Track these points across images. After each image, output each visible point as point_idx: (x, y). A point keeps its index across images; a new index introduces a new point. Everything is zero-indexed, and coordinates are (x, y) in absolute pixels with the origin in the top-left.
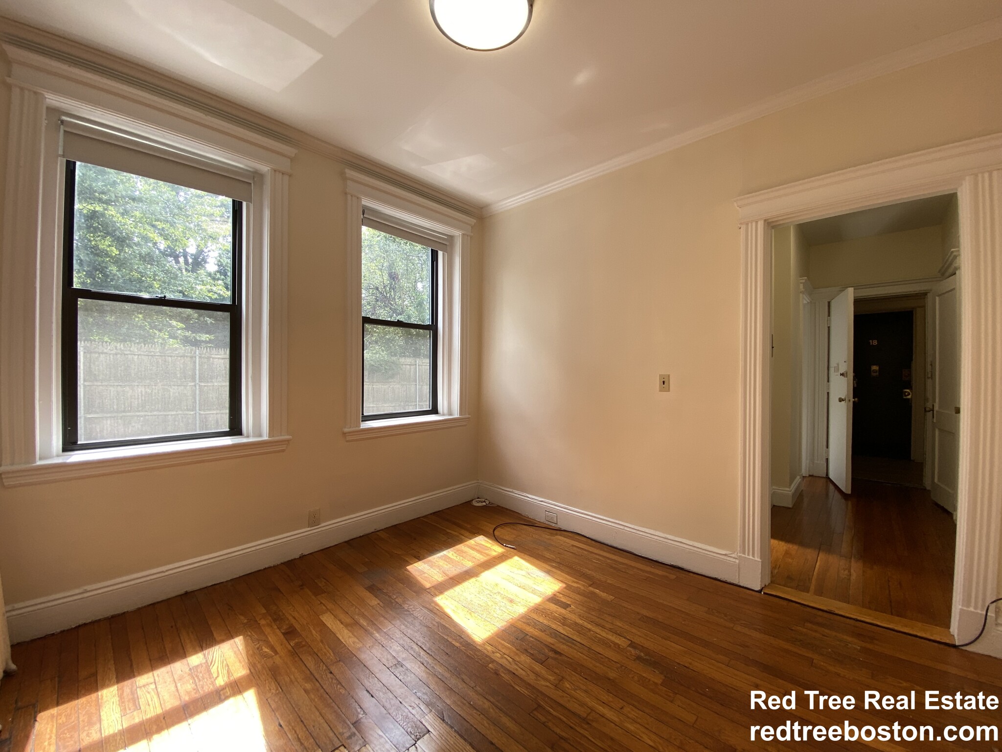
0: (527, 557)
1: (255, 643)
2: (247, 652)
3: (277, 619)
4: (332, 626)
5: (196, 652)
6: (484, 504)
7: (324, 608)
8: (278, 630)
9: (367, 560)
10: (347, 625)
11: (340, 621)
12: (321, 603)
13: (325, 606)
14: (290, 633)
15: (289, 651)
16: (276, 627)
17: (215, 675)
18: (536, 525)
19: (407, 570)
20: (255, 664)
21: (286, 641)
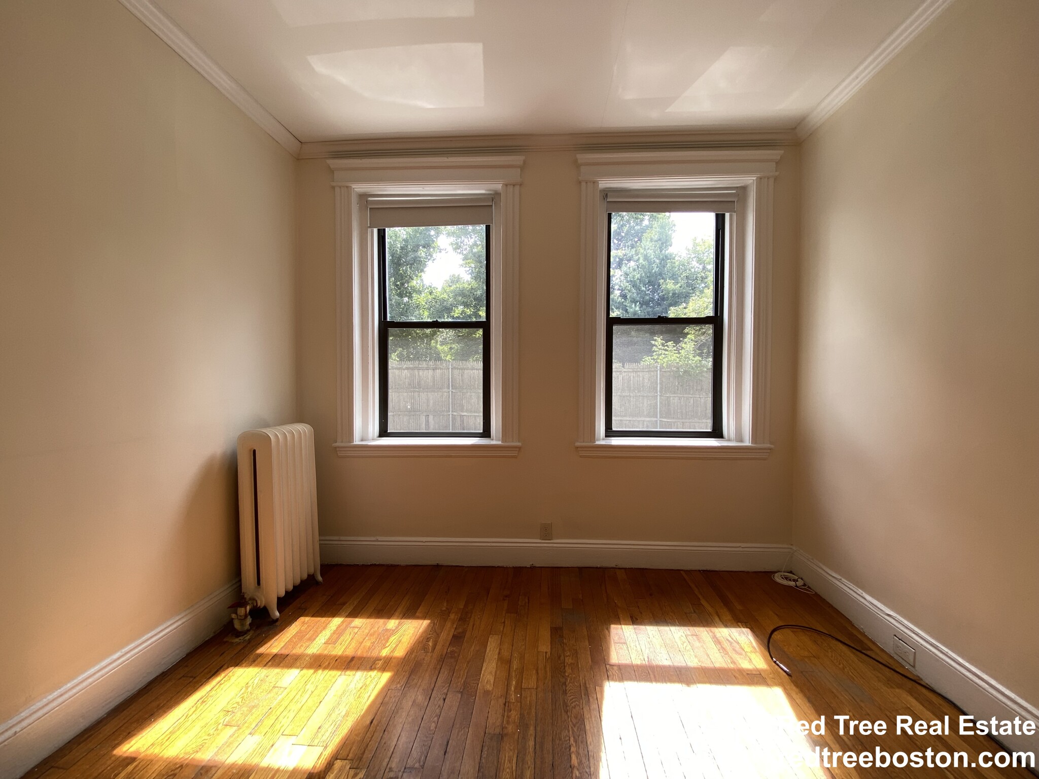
0: (799, 698)
1: (431, 633)
2: (421, 637)
3: (464, 619)
4: (490, 651)
5: (397, 618)
6: (792, 584)
7: (502, 629)
8: (453, 630)
9: (580, 596)
10: (500, 659)
11: (500, 649)
12: (504, 622)
13: (503, 629)
14: (457, 639)
15: (442, 655)
16: (455, 626)
17: (387, 645)
18: (868, 653)
19: (608, 629)
20: (413, 651)
21: (448, 645)
